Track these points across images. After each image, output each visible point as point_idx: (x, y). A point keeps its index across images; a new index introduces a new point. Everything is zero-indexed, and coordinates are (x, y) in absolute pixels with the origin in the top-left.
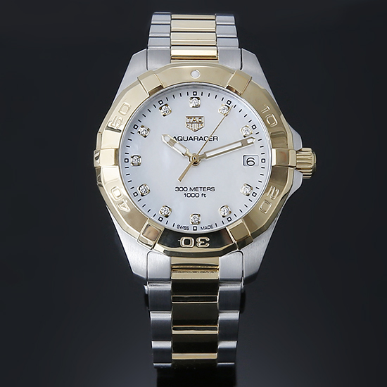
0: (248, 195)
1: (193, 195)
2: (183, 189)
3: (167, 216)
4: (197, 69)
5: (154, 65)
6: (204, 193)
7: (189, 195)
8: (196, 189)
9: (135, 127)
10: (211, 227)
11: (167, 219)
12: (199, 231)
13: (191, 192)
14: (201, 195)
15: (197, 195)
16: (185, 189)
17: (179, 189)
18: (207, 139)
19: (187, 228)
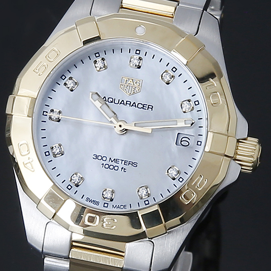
0: (174, 179)
1: (112, 167)
2: (102, 159)
3: (77, 186)
4: (143, 24)
6: (125, 167)
7: (107, 166)
8: (116, 161)
9: (62, 77)
10: (124, 206)
11: (77, 189)
12: (110, 209)
13: (110, 163)
14: (120, 169)
15: (116, 168)
16: (104, 159)
17: (97, 157)
18: (140, 106)
19: (97, 203)
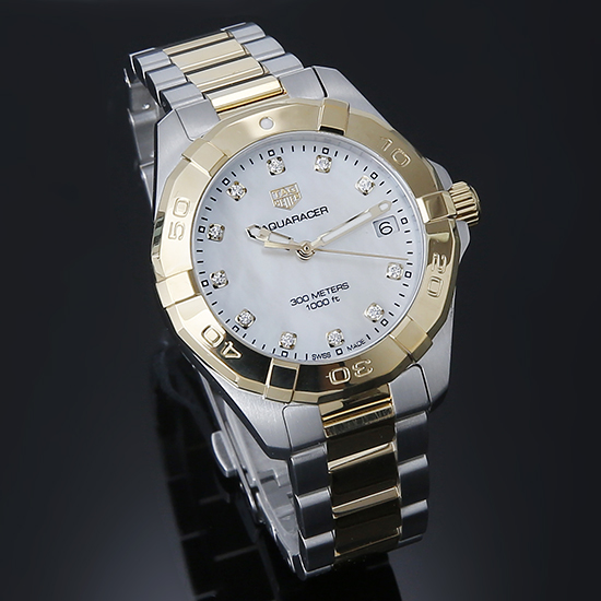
0: (400, 279)
1: (320, 304)
2: (303, 299)
5: (197, 130)
6: (335, 295)
7: (314, 306)
8: (320, 293)
9: (201, 229)
10: (362, 342)
12: (346, 354)
13: (316, 300)
14: (331, 300)
15: (326, 302)
16: (306, 298)
17: (296, 302)
18: (311, 214)
19: (328, 355)
